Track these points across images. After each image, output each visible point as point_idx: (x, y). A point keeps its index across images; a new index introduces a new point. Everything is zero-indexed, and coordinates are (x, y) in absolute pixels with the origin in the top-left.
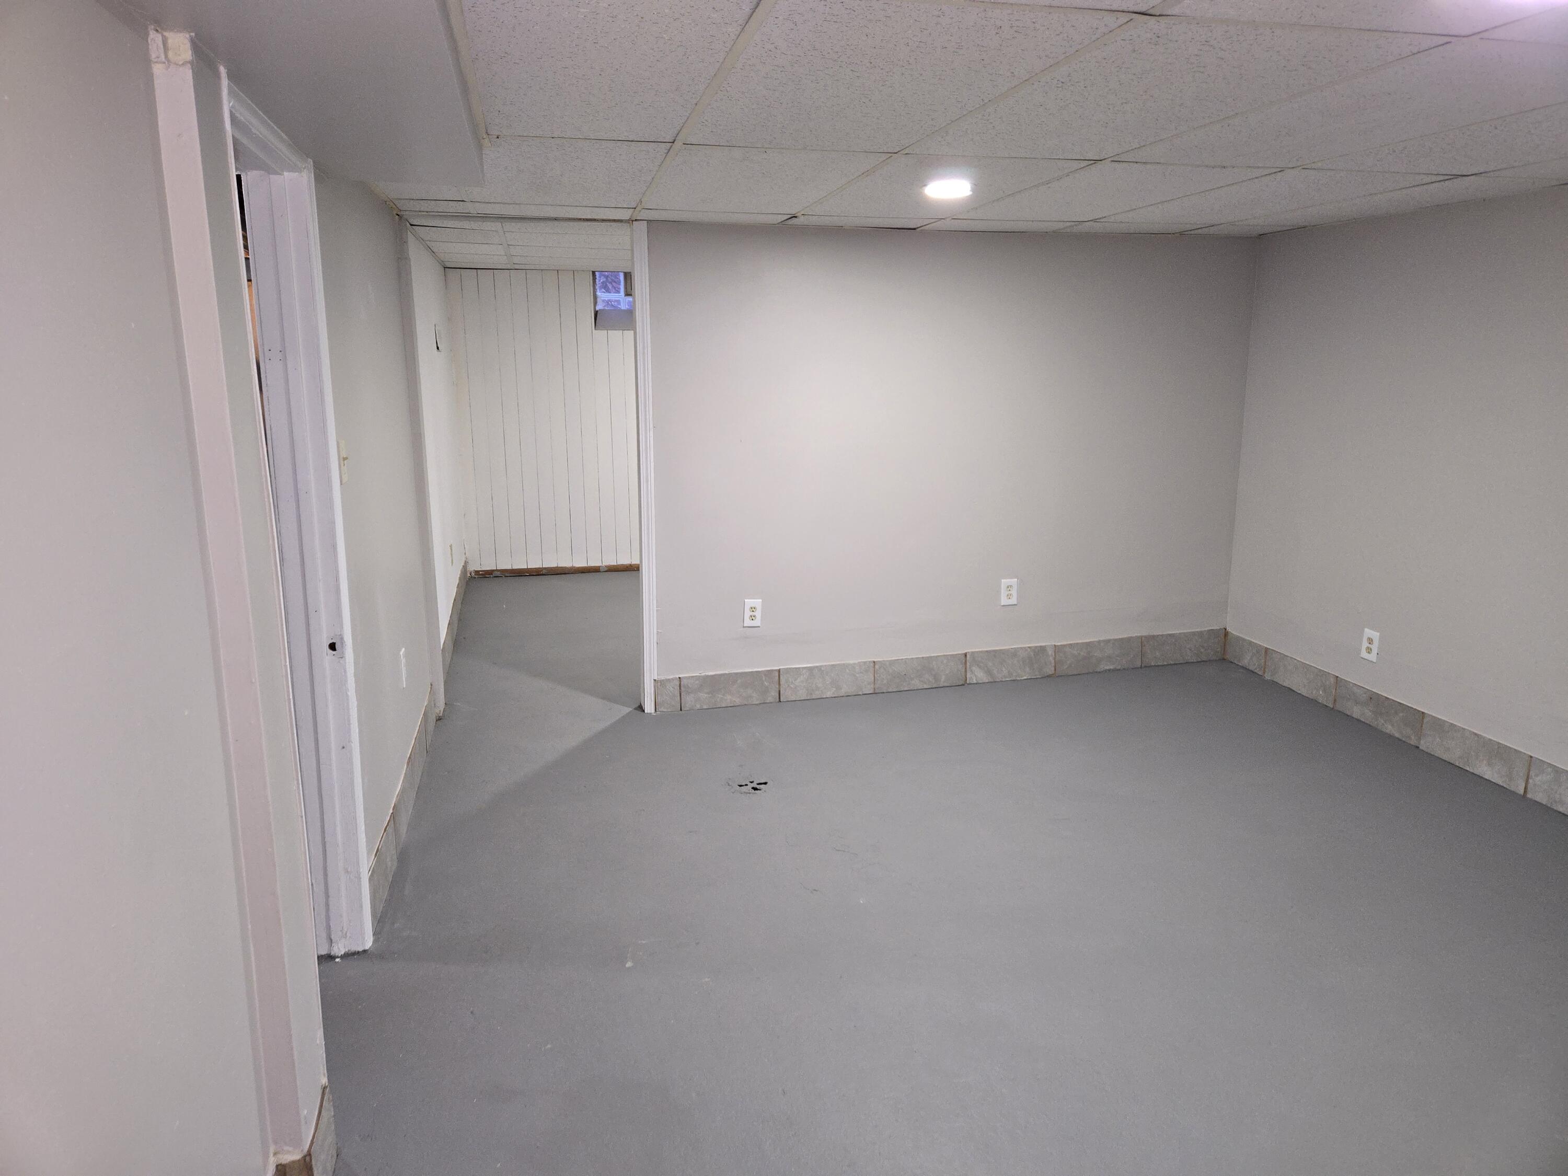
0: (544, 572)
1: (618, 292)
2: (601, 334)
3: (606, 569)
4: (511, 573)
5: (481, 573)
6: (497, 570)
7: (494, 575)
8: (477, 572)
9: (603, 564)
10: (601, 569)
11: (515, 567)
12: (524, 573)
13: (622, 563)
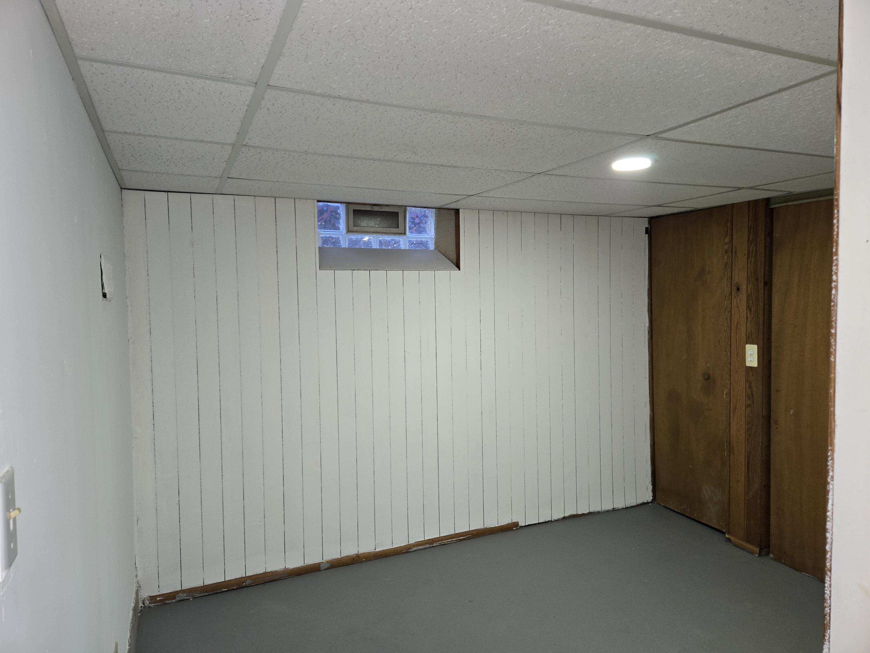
0: (248, 582)
1: (336, 228)
2: (327, 274)
3: (328, 565)
4: (206, 592)
5: (158, 599)
6: (183, 591)
7: (177, 599)
8: (152, 598)
9: (324, 559)
10: (323, 567)
11: (208, 582)
12: (221, 589)
13: (347, 555)
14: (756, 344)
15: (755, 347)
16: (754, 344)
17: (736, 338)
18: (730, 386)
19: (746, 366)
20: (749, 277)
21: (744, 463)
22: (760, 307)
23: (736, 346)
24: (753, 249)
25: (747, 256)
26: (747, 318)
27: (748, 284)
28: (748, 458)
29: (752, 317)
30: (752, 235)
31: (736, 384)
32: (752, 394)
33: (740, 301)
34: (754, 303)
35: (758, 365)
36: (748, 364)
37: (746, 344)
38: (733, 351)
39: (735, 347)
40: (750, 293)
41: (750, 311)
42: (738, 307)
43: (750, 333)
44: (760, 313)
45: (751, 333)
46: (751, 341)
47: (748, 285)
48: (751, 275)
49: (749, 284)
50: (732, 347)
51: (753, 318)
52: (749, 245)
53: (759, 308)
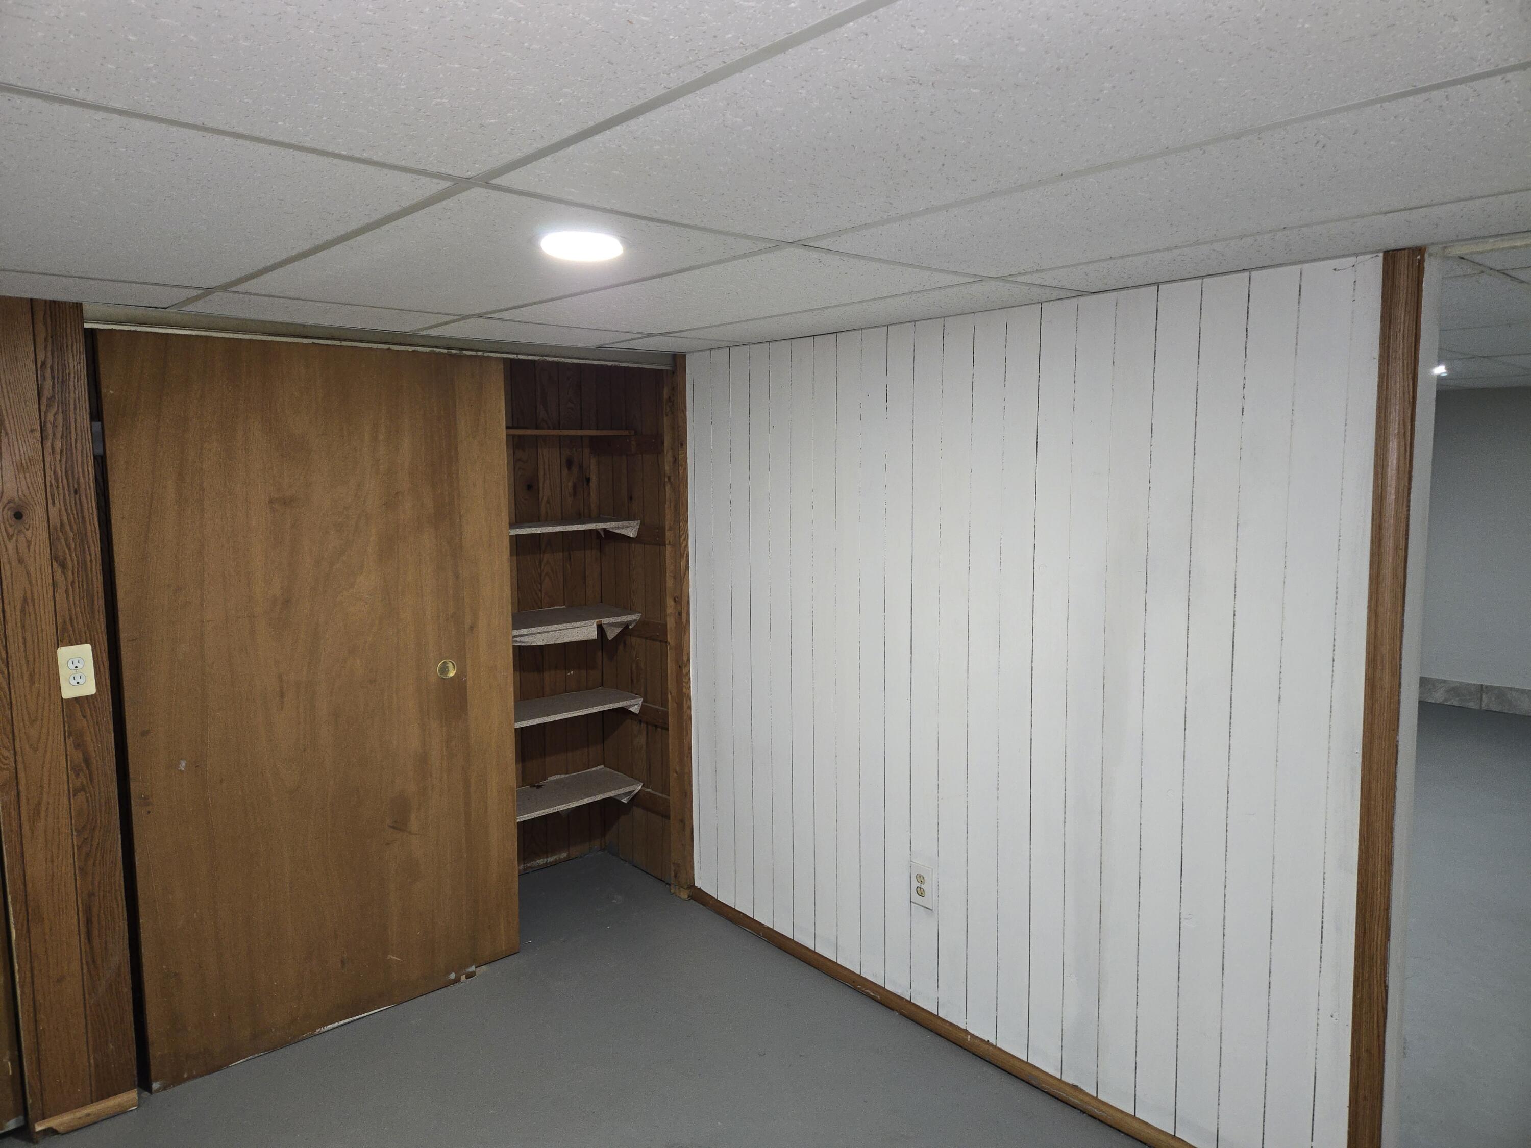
14: (87, 643)
15: (86, 650)
16: (82, 644)
17: (24, 638)
18: (15, 762)
19: (62, 698)
20: (51, 485)
21: (76, 929)
22: (90, 555)
23: (26, 657)
24: (55, 419)
25: (38, 434)
26: (54, 585)
27: (50, 501)
28: (88, 910)
29: (70, 580)
30: (49, 383)
31: (36, 750)
32: (87, 761)
33: (29, 547)
34: (73, 546)
35: (97, 688)
36: (68, 692)
37: (58, 647)
38: (15, 673)
39: (23, 662)
40: (59, 525)
41: (63, 566)
42: (21, 561)
43: (68, 620)
44: (91, 569)
45: (71, 619)
46: (72, 636)
47: (50, 505)
48: (57, 480)
49: (54, 503)
50: (13, 662)
51: (73, 582)
52: (43, 408)
53: (88, 556)
